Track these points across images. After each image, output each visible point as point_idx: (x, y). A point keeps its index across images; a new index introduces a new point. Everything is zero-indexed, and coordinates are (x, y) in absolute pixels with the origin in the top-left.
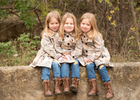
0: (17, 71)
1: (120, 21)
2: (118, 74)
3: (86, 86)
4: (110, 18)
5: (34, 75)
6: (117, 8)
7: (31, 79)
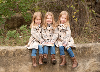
0: (17, 50)
1: (80, 18)
2: (78, 52)
3: (59, 60)
4: (74, 17)
5: (27, 53)
6: (78, 10)
7: (26, 55)
